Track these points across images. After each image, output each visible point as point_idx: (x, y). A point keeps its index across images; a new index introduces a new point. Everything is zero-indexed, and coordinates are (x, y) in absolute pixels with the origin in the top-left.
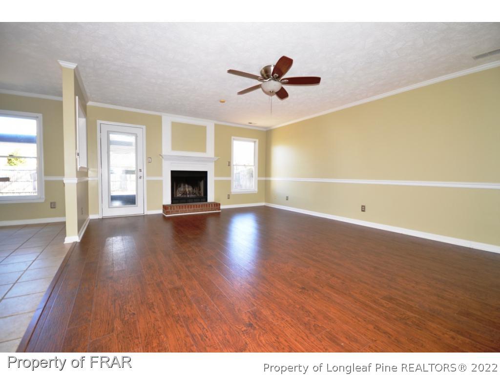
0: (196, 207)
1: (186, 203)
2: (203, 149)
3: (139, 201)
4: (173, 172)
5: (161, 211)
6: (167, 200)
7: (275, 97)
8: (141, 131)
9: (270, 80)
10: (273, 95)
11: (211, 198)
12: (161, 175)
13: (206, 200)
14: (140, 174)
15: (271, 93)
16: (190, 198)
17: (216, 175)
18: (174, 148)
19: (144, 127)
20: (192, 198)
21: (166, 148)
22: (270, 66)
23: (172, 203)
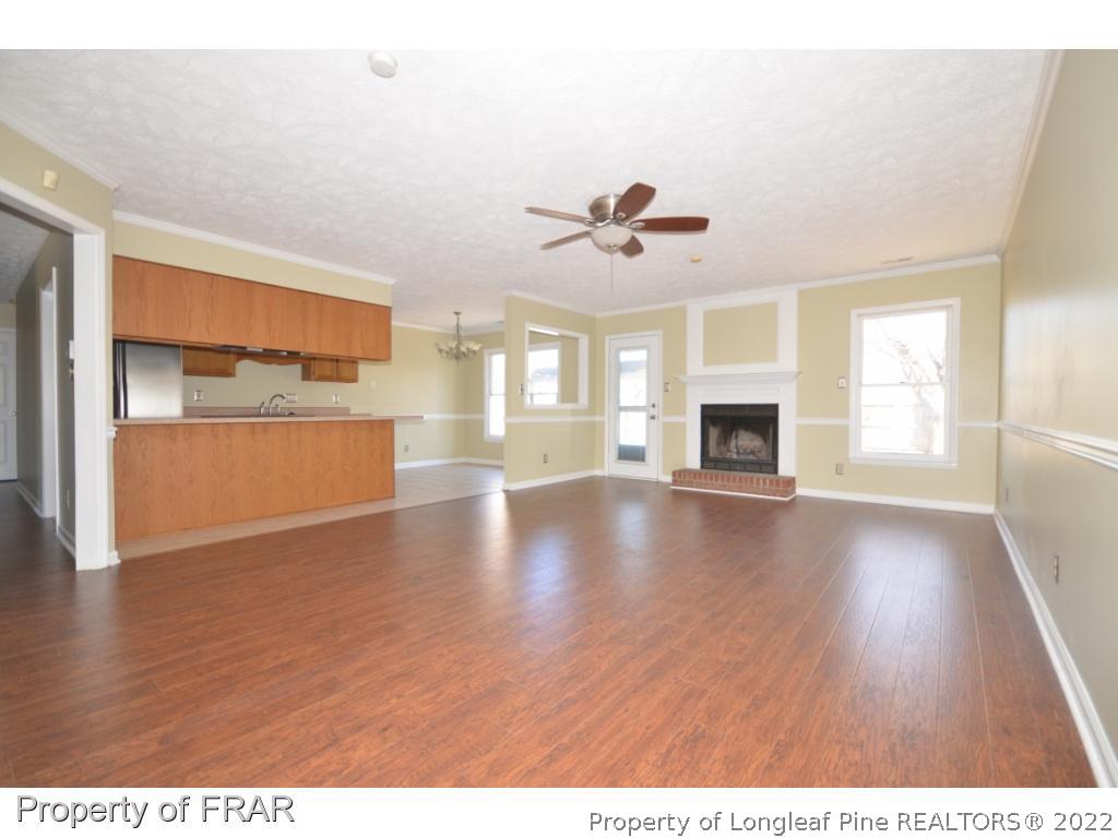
0: (734, 481)
1: (730, 470)
2: (771, 354)
3: (650, 456)
4: (705, 408)
5: (668, 479)
6: (693, 460)
7: (620, 256)
8: (656, 339)
9: (608, 224)
10: (616, 252)
11: (787, 465)
12: (683, 413)
13: (775, 471)
14: (653, 412)
15: (609, 249)
16: (736, 462)
17: (800, 414)
18: (707, 362)
19: (660, 332)
20: (741, 462)
21: (695, 364)
22: (607, 197)
23: (702, 467)
